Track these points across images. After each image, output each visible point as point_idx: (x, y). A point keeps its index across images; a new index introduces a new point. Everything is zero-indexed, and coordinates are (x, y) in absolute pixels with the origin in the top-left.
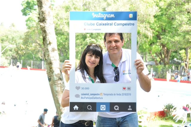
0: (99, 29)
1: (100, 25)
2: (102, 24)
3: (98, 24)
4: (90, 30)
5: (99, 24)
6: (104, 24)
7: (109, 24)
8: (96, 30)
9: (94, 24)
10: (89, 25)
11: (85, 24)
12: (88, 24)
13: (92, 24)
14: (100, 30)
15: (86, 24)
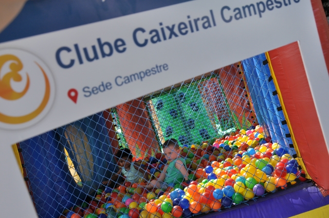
0: (158, 69)
1: (156, 36)
2: (167, 33)
3: (141, 37)
4: (106, 86)
5: (149, 37)
6: (176, 30)
7: (200, 23)
8: (141, 76)
9: (119, 46)
10: (91, 55)
11: (66, 57)
12: (84, 55)
13: (106, 49)
14: (165, 67)
15: (73, 55)
